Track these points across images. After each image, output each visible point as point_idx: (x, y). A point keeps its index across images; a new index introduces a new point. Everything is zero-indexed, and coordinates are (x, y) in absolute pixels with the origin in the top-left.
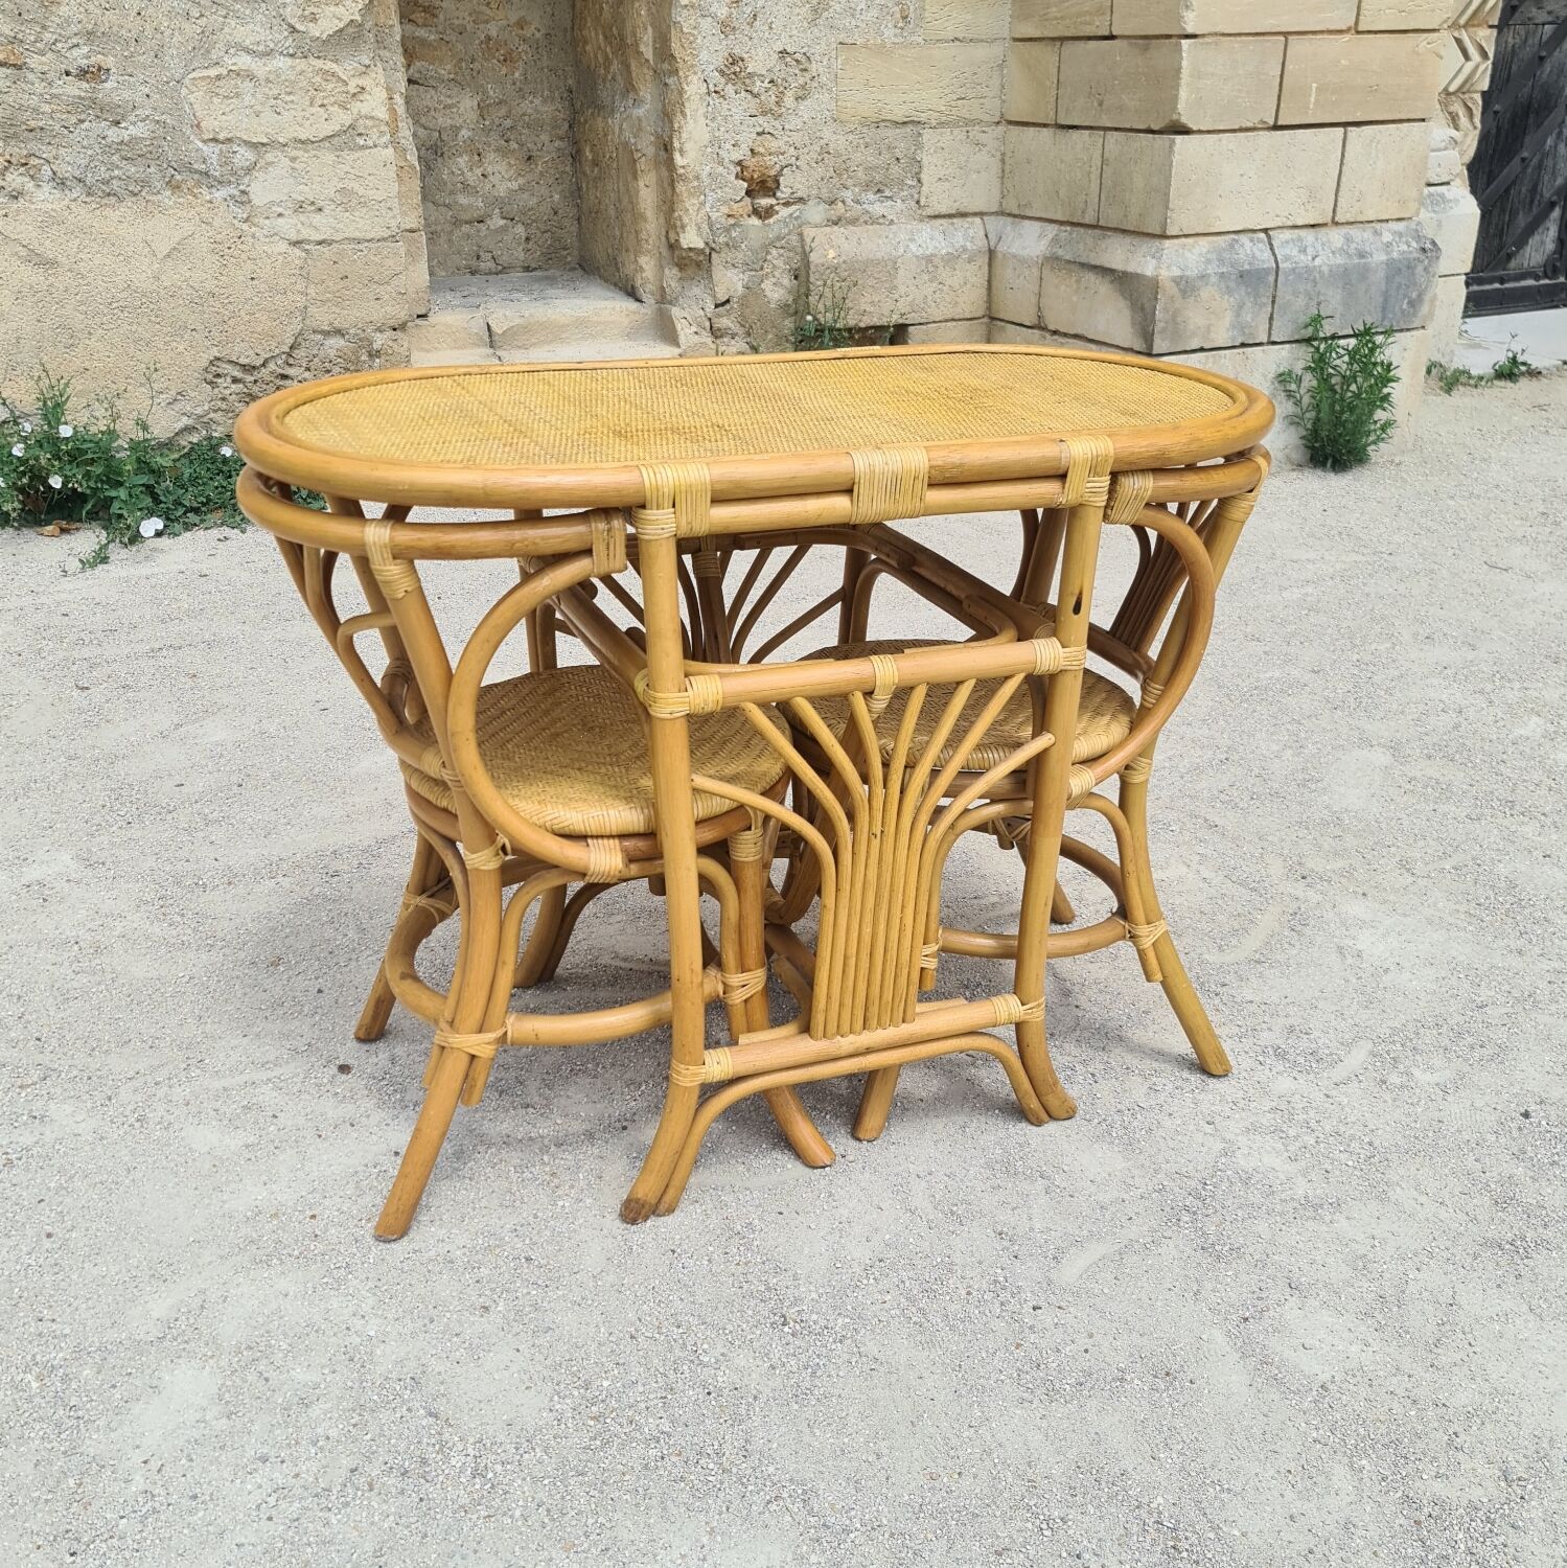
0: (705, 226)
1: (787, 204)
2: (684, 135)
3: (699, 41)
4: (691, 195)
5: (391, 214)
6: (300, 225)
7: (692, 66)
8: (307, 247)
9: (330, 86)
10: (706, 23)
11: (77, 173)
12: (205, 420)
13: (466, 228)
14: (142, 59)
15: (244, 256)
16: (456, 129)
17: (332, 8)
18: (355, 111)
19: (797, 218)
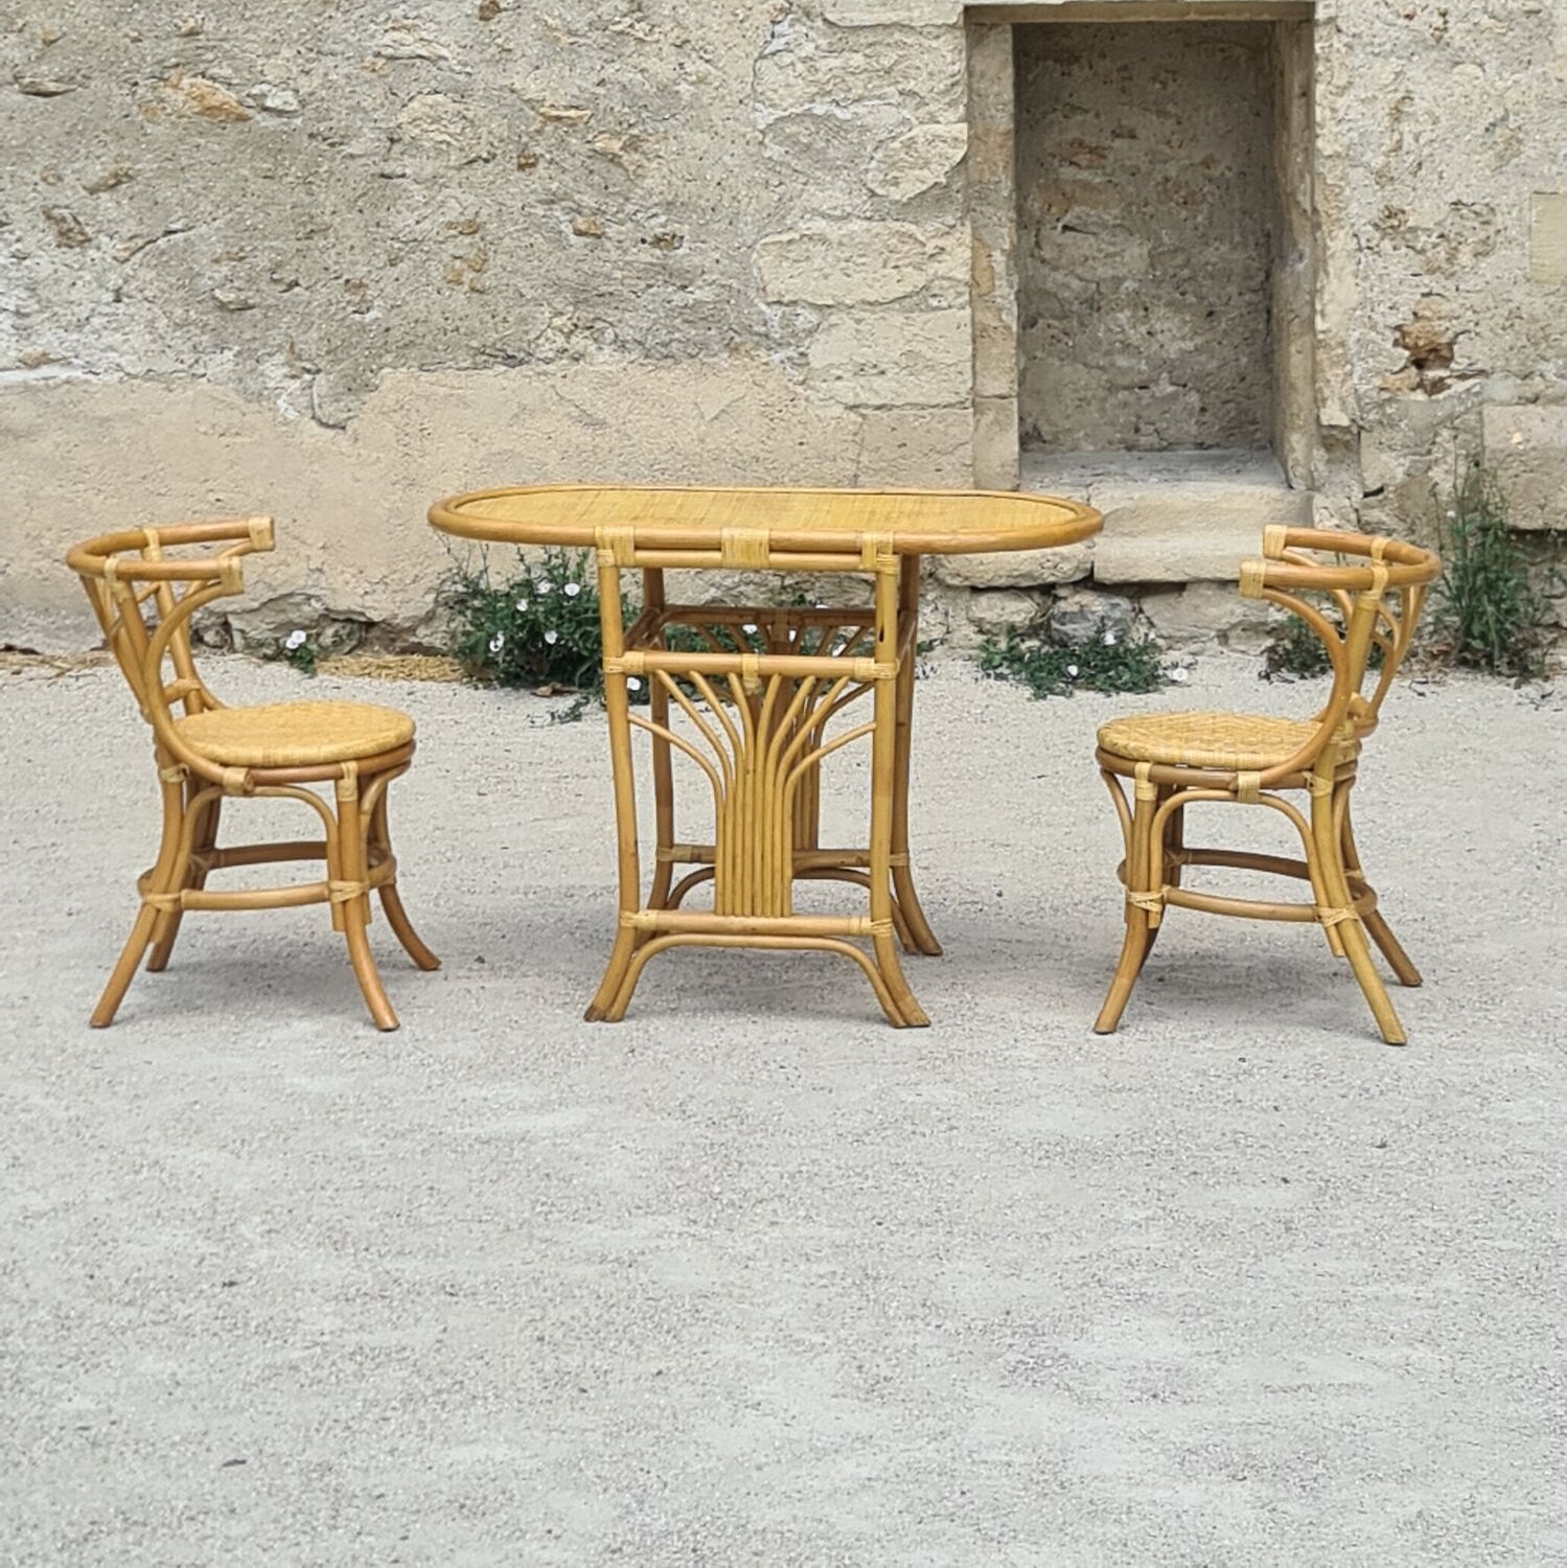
0: (1351, 400)
1: (1463, 377)
2: (1326, 297)
3: (1347, 192)
4: (1334, 364)
5: (960, 378)
6: (858, 389)
7: (1338, 220)
8: (864, 411)
9: (906, 248)
10: (1357, 175)
11: (638, 337)
12: (735, 592)
13: (1122, 395)
14: (716, 226)
15: (794, 420)
16: (1118, 281)
17: (917, 172)
18: (931, 272)
19: (1477, 394)
